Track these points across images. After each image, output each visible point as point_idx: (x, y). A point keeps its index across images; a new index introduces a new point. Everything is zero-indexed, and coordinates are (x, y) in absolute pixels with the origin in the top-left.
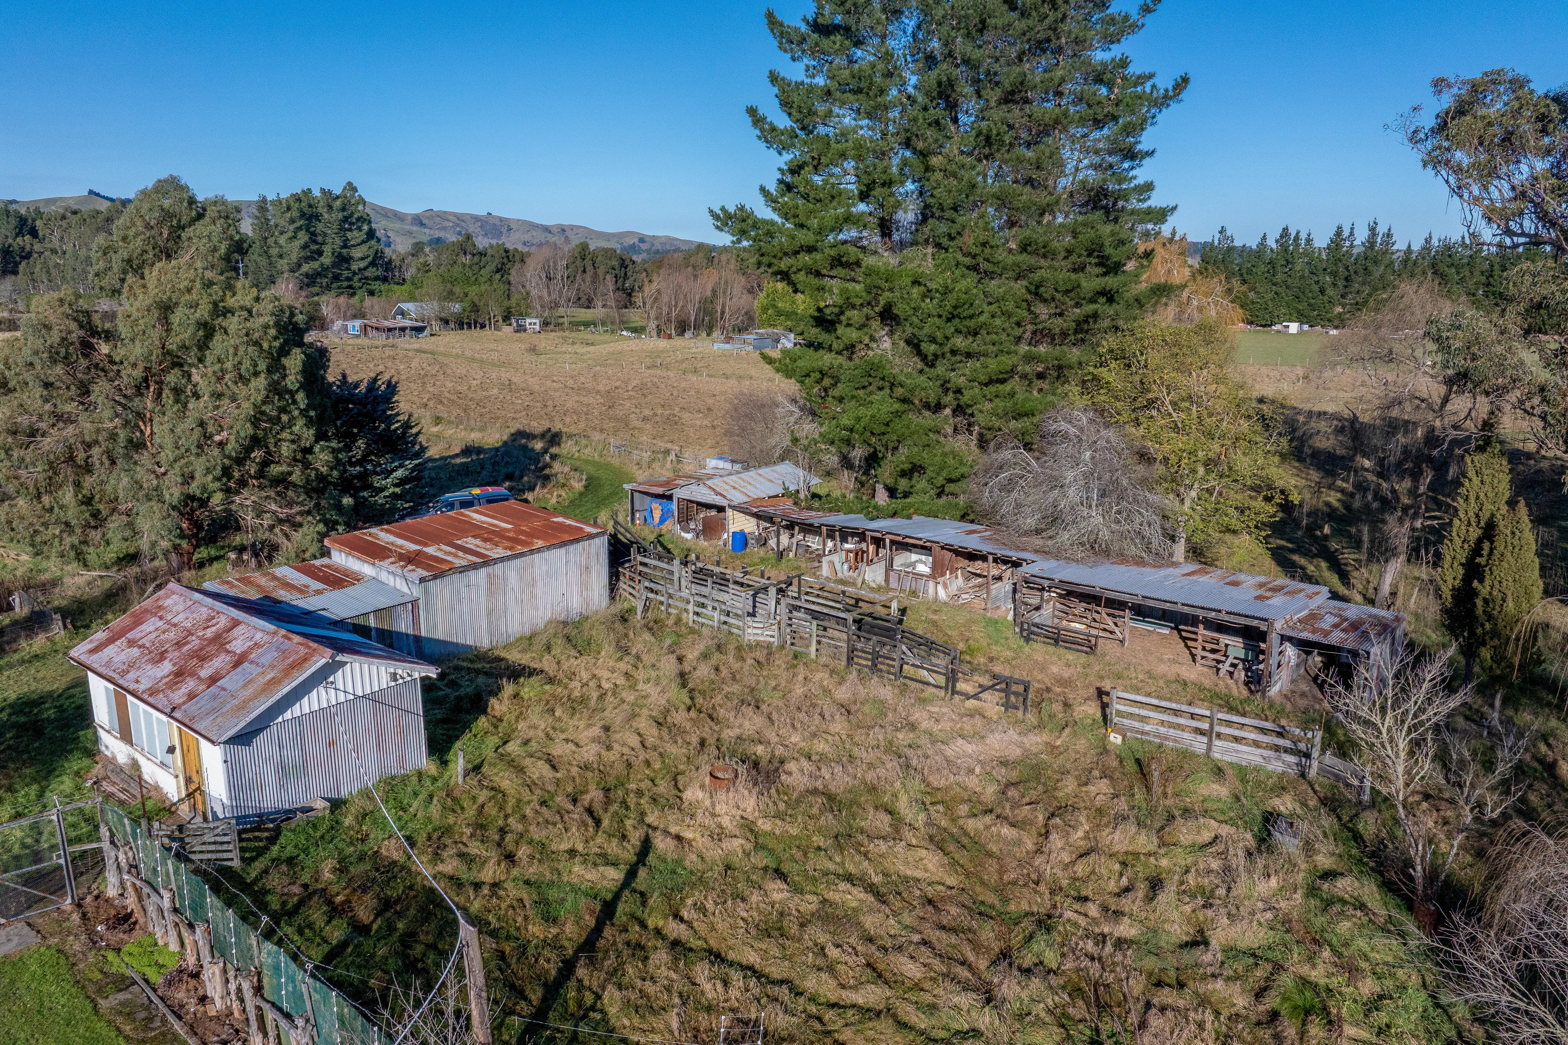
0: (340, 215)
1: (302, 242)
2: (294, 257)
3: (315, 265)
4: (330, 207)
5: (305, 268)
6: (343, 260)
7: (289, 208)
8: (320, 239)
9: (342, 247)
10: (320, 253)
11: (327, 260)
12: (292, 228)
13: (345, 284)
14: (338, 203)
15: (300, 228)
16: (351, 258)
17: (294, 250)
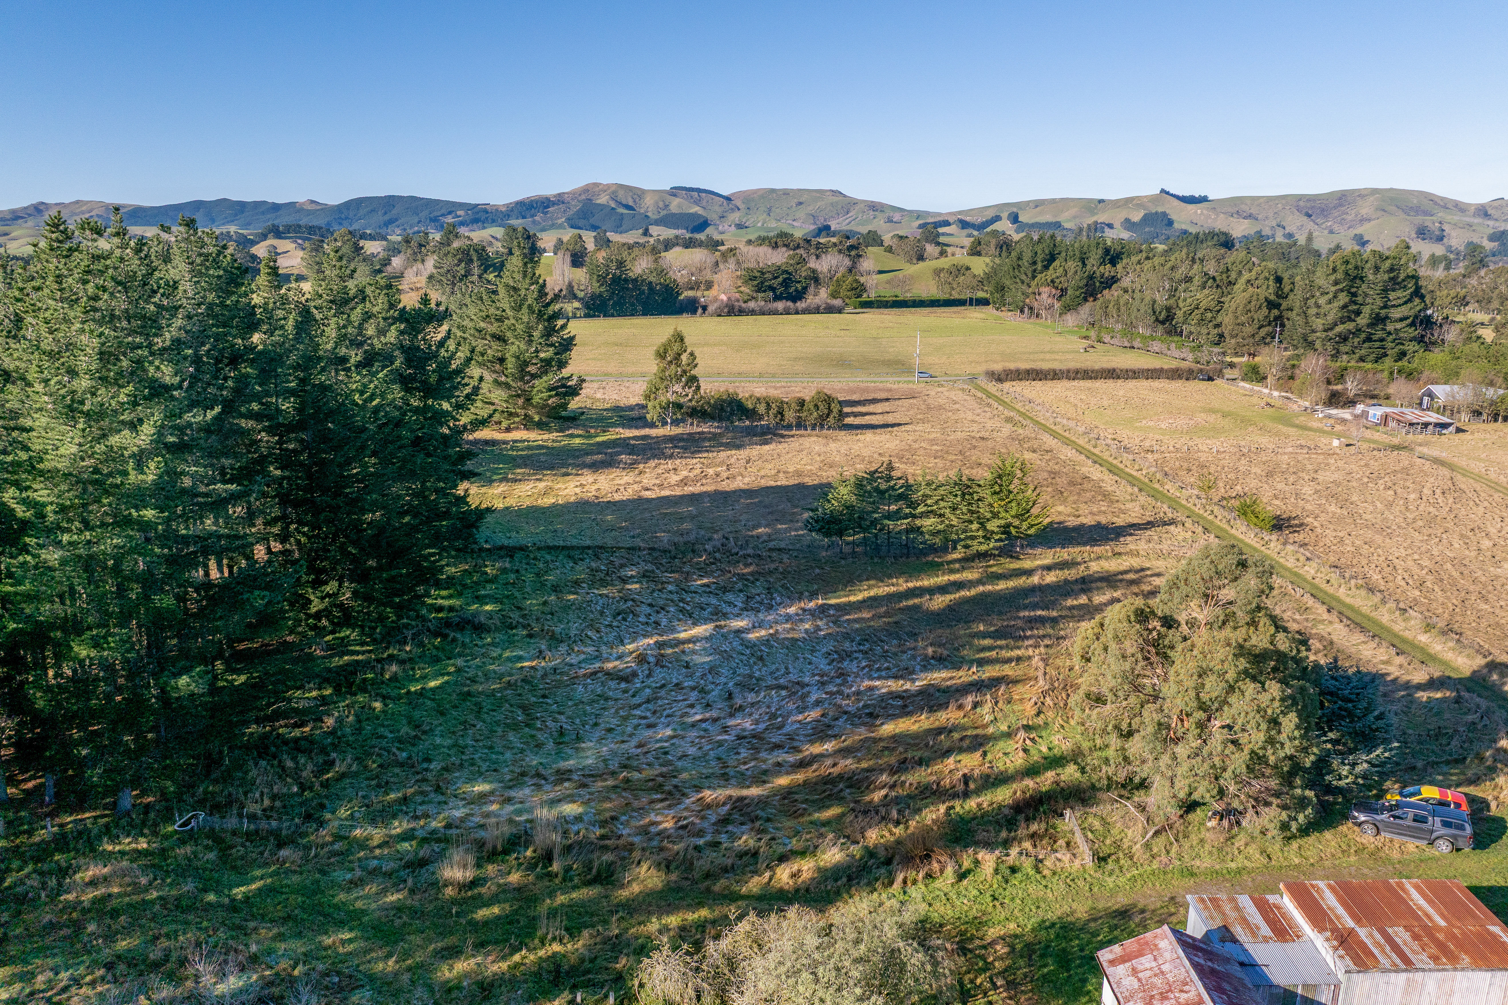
0: (1386, 277)
1: (1341, 303)
2: (1330, 318)
3: (1351, 326)
4: (1377, 268)
5: (1340, 328)
6: (1378, 320)
7: (1334, 270)
8: (1360, 299)
9: (1382, 308)
10: (1358, 313)
11: (1363, 321)
12: (1333, 289)
13: (1377, 344)
14: (1387, 264)
15: (1342, 290)
16: (1387, 317)
17: (1333, 312)
